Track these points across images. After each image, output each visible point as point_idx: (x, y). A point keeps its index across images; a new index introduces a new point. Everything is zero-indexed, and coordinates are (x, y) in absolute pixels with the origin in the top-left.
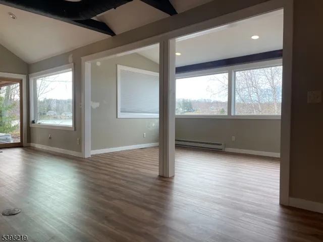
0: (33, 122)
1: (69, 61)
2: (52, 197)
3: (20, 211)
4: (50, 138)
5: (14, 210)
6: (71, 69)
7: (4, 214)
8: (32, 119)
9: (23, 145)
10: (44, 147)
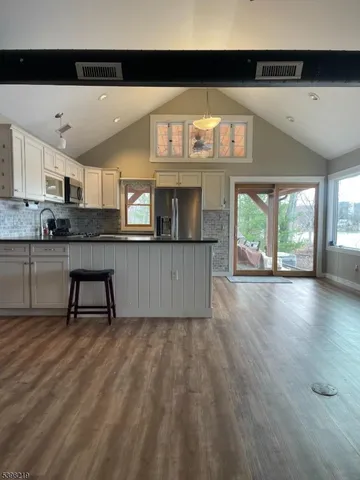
0: (331, 243)
3: (335, 391)
4: (357, 270)
5: (327, 387)
7: (314, 391)
8: (329, 239)
9: (317, 275)
10: (348, 283)
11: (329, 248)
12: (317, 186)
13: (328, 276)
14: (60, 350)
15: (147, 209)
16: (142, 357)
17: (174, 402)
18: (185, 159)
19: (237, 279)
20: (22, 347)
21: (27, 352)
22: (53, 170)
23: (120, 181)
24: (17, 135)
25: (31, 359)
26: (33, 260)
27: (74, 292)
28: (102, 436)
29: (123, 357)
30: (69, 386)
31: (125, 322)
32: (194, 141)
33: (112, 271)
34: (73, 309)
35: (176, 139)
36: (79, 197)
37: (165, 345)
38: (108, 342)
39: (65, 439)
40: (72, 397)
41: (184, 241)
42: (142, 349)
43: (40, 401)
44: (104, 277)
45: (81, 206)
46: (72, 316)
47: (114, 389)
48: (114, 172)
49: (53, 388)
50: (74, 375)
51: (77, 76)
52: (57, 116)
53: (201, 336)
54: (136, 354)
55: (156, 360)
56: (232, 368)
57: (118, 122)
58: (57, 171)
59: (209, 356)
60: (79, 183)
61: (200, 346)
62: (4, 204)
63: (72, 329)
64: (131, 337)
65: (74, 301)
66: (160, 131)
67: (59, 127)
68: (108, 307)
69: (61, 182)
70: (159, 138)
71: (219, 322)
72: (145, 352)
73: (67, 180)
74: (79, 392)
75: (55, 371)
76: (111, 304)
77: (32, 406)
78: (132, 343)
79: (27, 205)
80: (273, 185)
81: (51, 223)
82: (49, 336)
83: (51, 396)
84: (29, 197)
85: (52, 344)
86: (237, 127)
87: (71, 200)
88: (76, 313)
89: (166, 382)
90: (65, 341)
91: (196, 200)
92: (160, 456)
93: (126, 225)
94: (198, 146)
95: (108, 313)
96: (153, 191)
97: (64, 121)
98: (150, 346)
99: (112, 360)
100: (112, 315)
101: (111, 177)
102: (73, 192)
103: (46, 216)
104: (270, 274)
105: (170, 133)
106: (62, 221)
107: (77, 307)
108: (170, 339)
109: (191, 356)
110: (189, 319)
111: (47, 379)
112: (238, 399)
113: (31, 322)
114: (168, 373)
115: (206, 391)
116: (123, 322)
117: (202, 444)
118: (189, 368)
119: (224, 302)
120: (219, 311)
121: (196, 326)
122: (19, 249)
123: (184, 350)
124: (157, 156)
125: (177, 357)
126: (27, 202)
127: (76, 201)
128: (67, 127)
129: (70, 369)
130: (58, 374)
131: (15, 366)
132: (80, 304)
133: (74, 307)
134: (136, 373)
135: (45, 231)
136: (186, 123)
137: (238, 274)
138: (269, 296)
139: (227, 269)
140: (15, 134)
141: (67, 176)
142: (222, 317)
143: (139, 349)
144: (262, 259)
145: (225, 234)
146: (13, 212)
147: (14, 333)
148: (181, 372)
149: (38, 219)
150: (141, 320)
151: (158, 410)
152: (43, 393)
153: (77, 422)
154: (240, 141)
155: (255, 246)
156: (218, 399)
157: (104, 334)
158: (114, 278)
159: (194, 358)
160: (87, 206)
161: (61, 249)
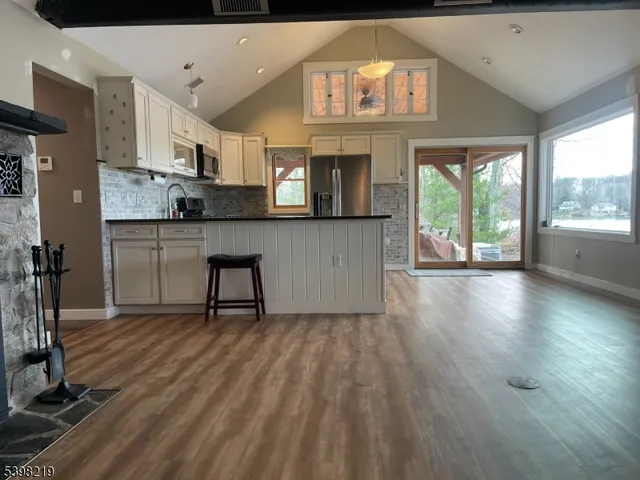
0: (545, 224)
1: (628, 91)
2: (596, 374)
3: (537, 385)
4: (578, 256)
5: (527, 381)
6: (632, 108)
7: (510, 384)
8: (542, 218)
9: (526, 267)
10: (567, 275)
11: (541, 230)
12: (524, 149)
13: (541, 266)
14: (198, 348)
15: (301, 184)
16: (299, 353)
17: (339, 396)
18: (349, 119)
19: (419, 272)
20: (153, 344)
21: (161, 349)
22: (183, 134)
23: (266, 149)
24: (139, 89)
25: (167, 355)
26: (162, 244)
27: (214, 281)
28: (255, 426)
29: (276, 352)
30: (214, 381)
31: (278, 318)
32: (360, 96)
33: (260, 256)
34: (212, 303)
35: (337, 93)
36: (215, 171)
37: (327, 340)
38: (257, 338)
39: (213, 428)
40: (218, 391)
41: (348, 217)
42: (299, 346)
43: (181, 395)
44: (250, 263)
45: (218, 181)
46: (212, 311)
47: (267, 382)
48: (259, 138)
49: (196, 382)
50: (219, 370)
51: (213, 13)
52: (186, 67)
53: (372, 332)
54: (291, 350)
55: (316, 355)
56: (410, 364)
57: (262, 73)
58: (188, 137)
59: (382, 352)
60: (214, 152)
61: (370, 341)
62: (125, 176)
63: (211, 326)
64: (284, 333)
65: (213, 294)
66: (315, 83)
67: (188, 81)
68: (256, 300)
69: (191, 150)
70: (315, 91)
71: (394, 317)
72: (303, 347)
73: (200, 148)
74: (226, 385)
75: (196, 367)
76: (259, 297)
77: (172, 398)
78: (286, 340)
79: (153, 178)
80: (465, 149)
81: (181, 203)
82: (185, 333)
83: (194, 389)
84: (155, 168)
85: (191, 341)
86: (417, 75)
87: (205, 173)
88: (216, 308)
89: (328, 377)
90: (205, 338)
91: (364, 170)
92: (322, 443)
93: (275, 206)
94: (366, 102)
95: (256, 307)
96: (308, 161)
97: (195, 73)
98: (309, 342)
99: (263, 356)
100: (261, 312)
101: (255, 144)
102: (208, 164)
103: (175, 194)
104: (463, 266)
105: (329, 87)
106: (195, 201)
107: (217, 301)
108: (333, 335)
109: (359, 352)
110: (357, 315)
111: (187, 374)
112: (416, 392)
113: (162, 320)
114: (331, 368)
115: (378, 385)
116: (274, 318)
117: (372, 432)
118: (356, 363)
119: (402, 297)
120: (395, 306)
121: (365, 322)
122: (145, 232)
123: (351, 345)
124: (312, 116)
125: (342, 353)
126: (152, 174)
127: (211, 175)
128: (199, 81)
129: (214, 364)
130: (200, 370)
131: (148, 362)
132: (220, 298)
133: (213, 302)
134: (293, 369)
135: (174, 213)
136: (350, 72)
137: (420, 266)
138: (460, 290)
139: (406, 260)
140: (137, 89)
141: (200, 143)
142: (398, 313)
143: (295, 346)
144: (453, 250)
145: (403, 214)
146: (136, 188)
147: (142, 331)
148: (346, 367)
149: (165, 198)
150: (297, 317)
151: (320, 404)
152: (184, 387)
153: (225, 414)
154: (421, 93)
155: (445, 235)
156: (392, 392)
157: (252, 331)
158: (262, 265)
159: (362, 354)
160: (226, 183)
161: (196, 231)
